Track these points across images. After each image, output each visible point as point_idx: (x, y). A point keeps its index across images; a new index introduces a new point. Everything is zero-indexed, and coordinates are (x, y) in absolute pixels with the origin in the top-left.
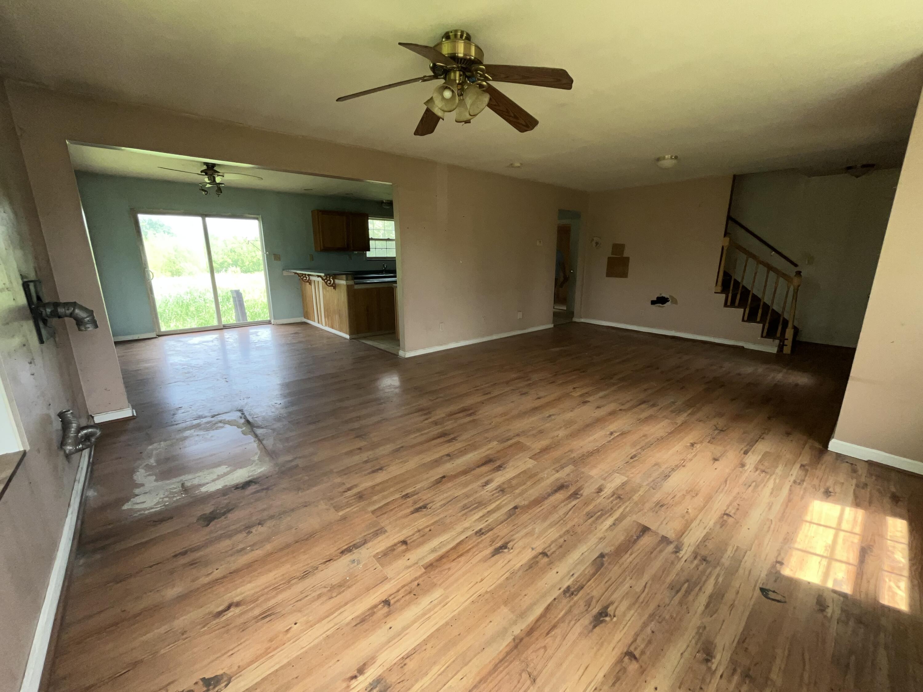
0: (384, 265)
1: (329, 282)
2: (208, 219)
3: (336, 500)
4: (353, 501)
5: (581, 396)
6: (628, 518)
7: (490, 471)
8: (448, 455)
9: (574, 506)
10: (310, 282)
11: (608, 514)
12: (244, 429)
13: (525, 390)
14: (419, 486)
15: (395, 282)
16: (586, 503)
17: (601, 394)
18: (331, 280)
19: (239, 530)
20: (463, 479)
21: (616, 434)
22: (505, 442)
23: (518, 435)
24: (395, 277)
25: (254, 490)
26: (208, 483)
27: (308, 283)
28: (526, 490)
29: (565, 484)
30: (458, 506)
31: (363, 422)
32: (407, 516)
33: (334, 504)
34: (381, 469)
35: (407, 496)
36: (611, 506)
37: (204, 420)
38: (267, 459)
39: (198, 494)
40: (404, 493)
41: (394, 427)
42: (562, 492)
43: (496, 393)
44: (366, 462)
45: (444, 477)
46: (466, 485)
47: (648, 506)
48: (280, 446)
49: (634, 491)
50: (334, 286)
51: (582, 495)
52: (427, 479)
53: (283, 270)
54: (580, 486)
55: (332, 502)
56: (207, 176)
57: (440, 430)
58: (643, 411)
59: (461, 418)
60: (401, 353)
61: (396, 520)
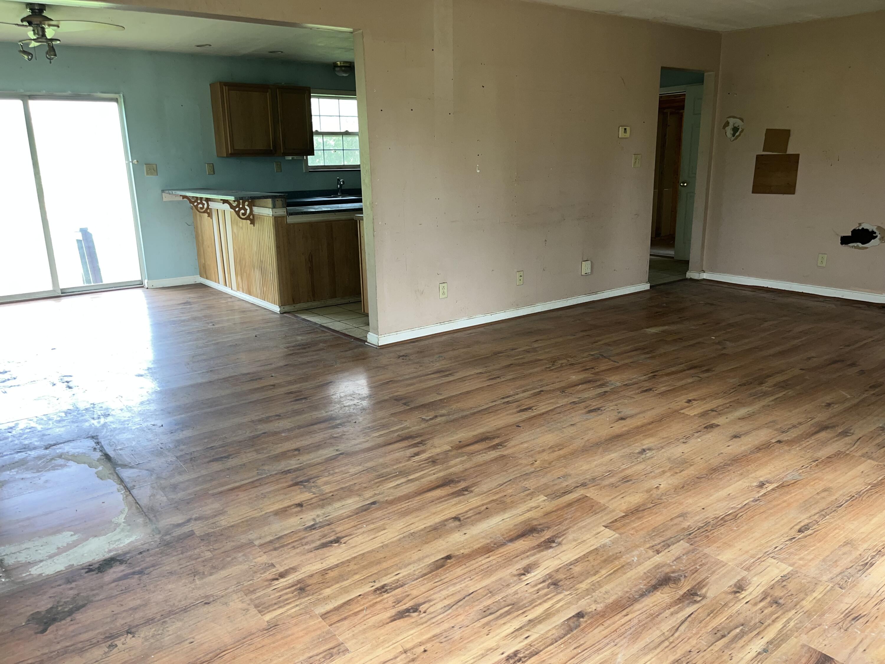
0: (339, 180)
1: (242, 211)
2: (32, 103)
3: (258, 594)
4: (290, 595)
5: (704, 414)
6: (793, 641)
7: (534, 548)
8: (456, 519)
9: (689, 616)
10: (209, 212)
11: (755, 632)
12: (100, 468)
13: (595, 404)
14: (404, 572)
15: (360, 210)
16: (712, 612)
17: (742, 412)
18: (247, 207)
19: (95, 641)
20: (483, 561)
21: (771, 487)
22: (560, 497)
23: (584, 485)
24: (360, 201)
25: (120, 574)
26: (41, 561)
27: (206, 215)
28: (598, 585)
29: (672, 575)
30: (475, 609)
31: (306, 459)
32: (384, 624)
33: (257, 602)
34: (337, 541)
35: (383, 589)
36: (759, 617)
37: (33, 453)
38: (140, 520)
39: (27, 578)
40: (378, 585)
41: (360, 468)
42: (666, 589)
43: (543, 408)
44: (312, 528)
45: (449, 557)
46: (488, 572)
47: (830, 618)
48: (162, 498)
49: (805, 591)
50: (252, 219)
51: (704, 597)
52: (419, 560)
53: (163, 191)
54: (699, 580)
55: (253, 596)
56: (31, 28)
57: (441, 474)
58: (824, 443)
59: (478, 452)
60: (372, 338)
61: (364, 631)
